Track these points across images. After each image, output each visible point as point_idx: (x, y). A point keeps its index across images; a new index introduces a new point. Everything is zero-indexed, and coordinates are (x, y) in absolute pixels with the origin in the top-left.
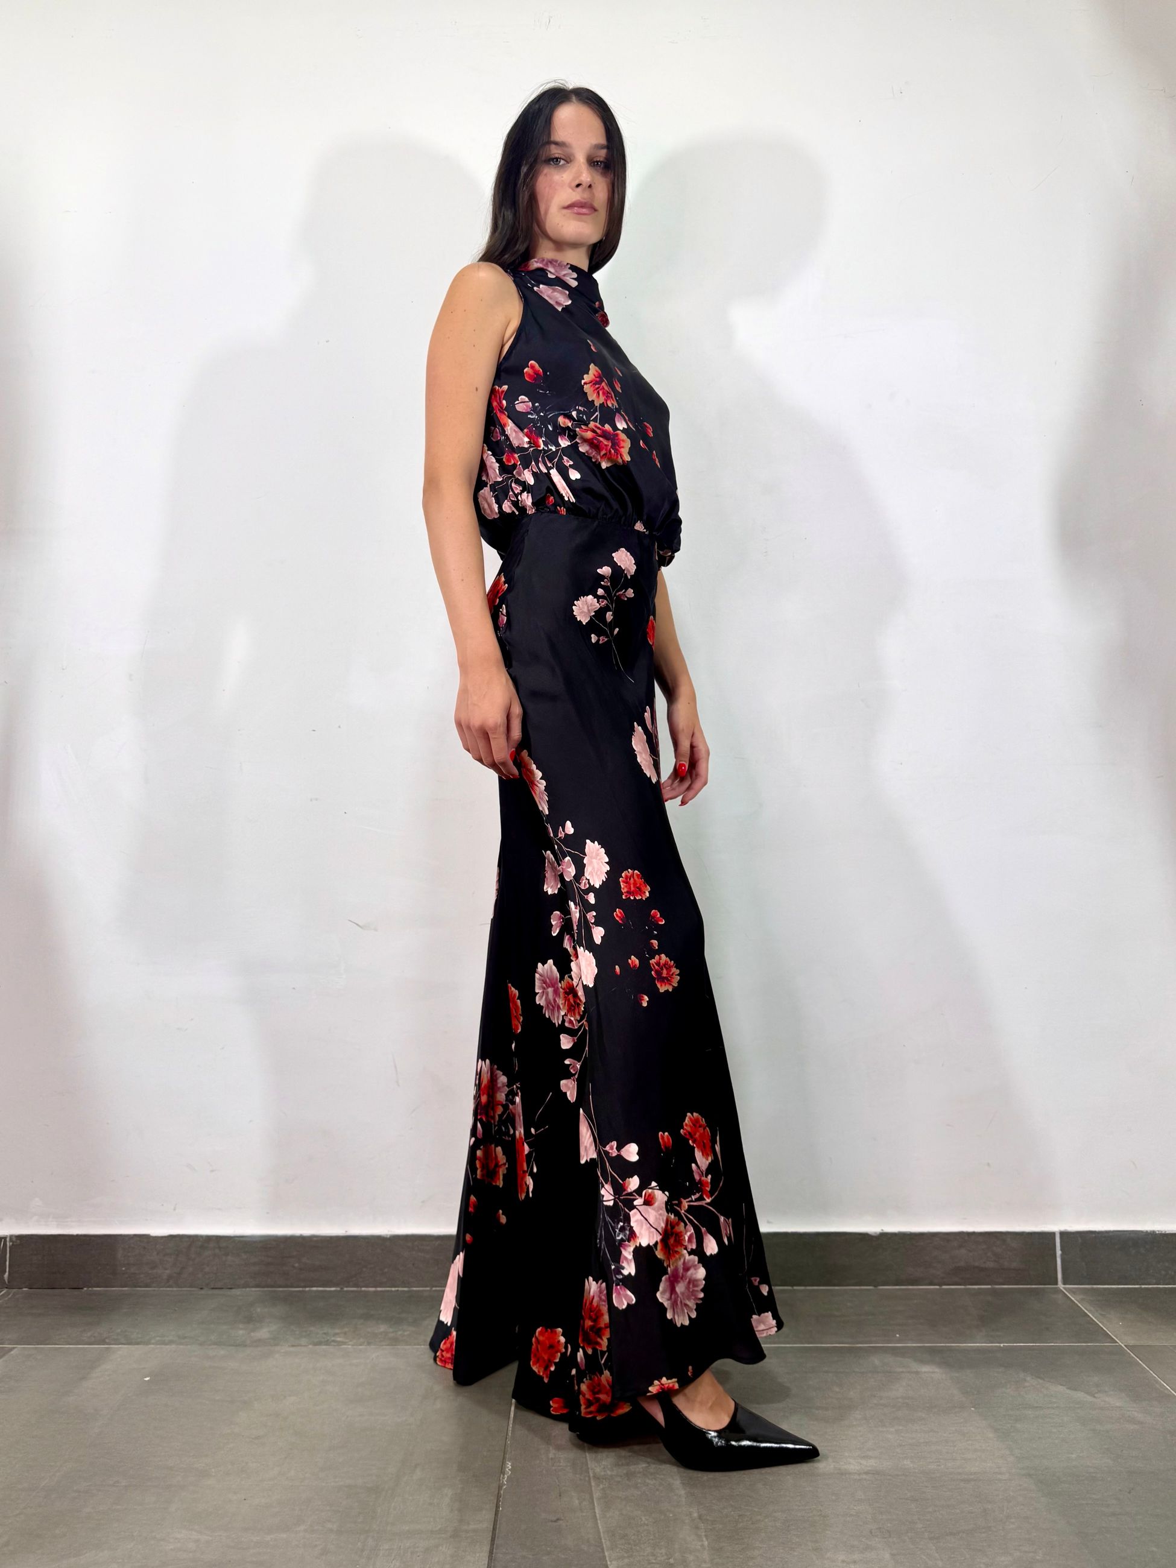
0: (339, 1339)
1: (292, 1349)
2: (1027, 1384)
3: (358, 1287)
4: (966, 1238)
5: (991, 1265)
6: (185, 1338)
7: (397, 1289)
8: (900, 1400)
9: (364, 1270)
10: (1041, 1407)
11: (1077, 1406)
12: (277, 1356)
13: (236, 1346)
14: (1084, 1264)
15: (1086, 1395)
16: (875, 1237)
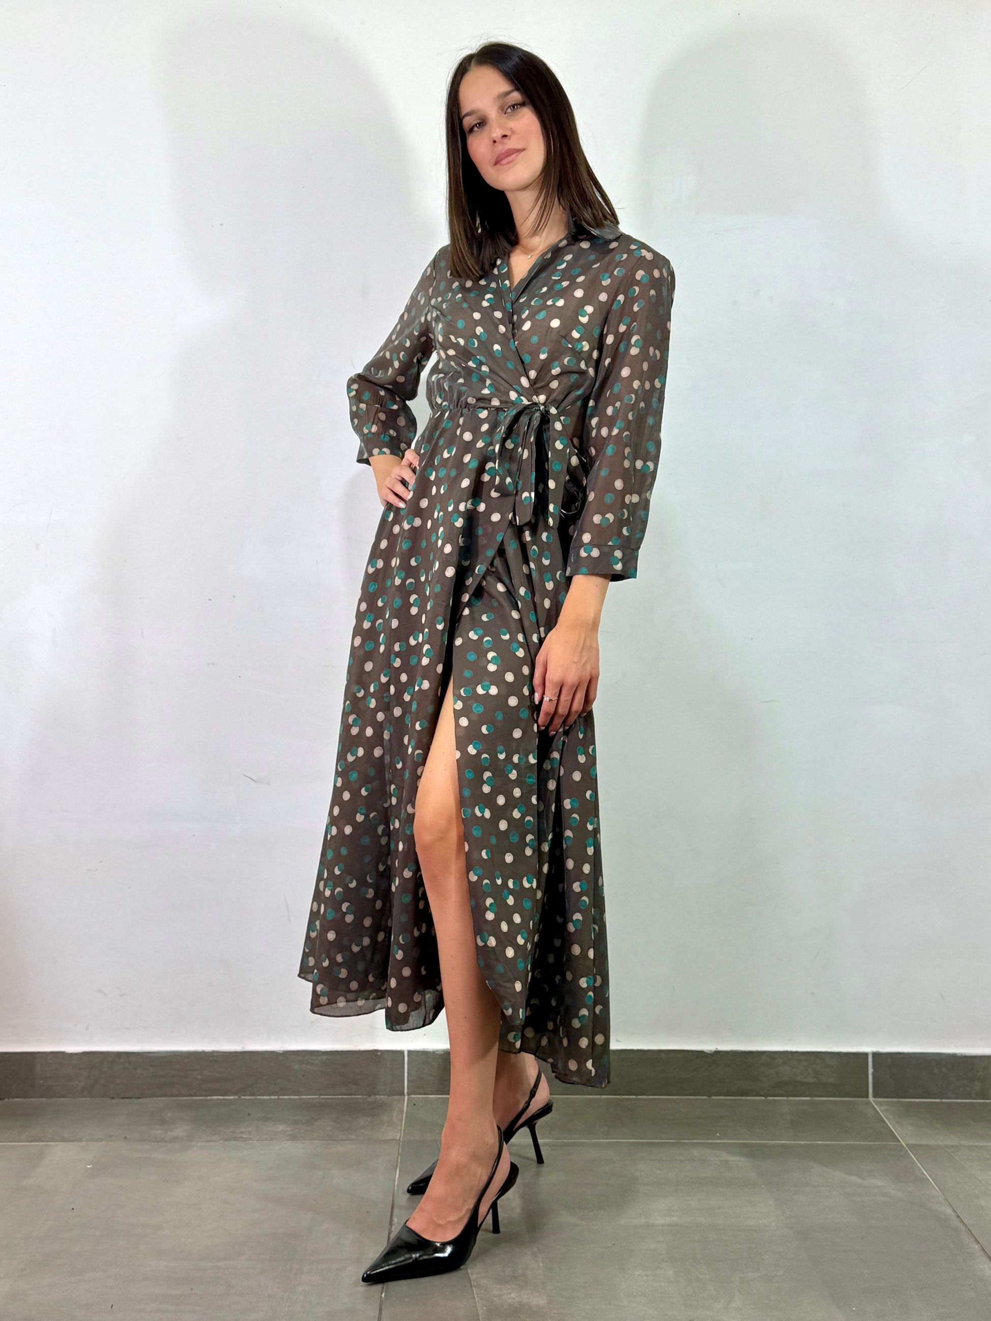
0: (245, 1136)
1: (207, 1144)
2: (813, 1170)
3: (253, 1096)
4: (790, 1056)
5: (811, 1080)
6: (111, 1136)
7: (288, 1097)
8: (707, 1179)
9: (259, 1080)
10: (818, 1185)
11: (847, 1185)
12: (195, 1149)
14: (892, 1080)
15: (858, 1178)
16: (710, 1054)
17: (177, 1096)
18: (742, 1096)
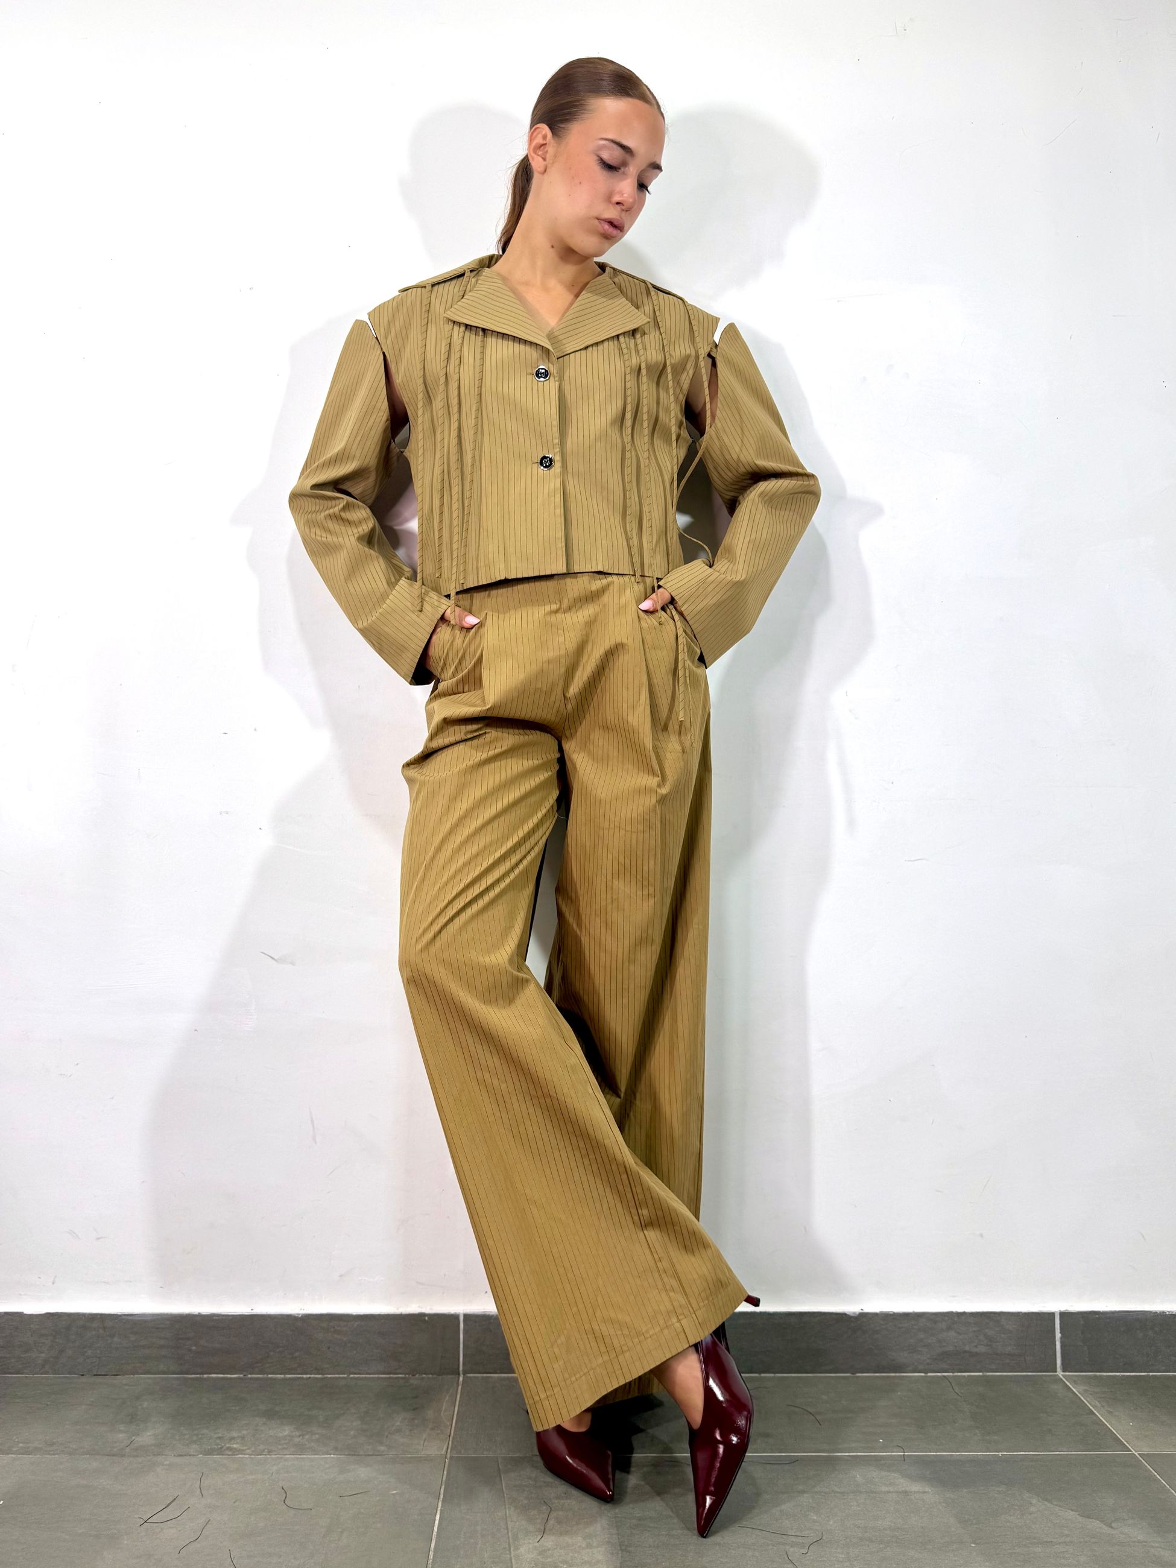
0: (235, 1446)
1: (178, 1460)
2: (1032, 1509)
3: (264, 1374)
4: (956, 1319)
5: (982, 1349)
6: (53, 1444)
7: (308, 1376)
8: (888, 1532)
9: (272, 1353)
10: (1052, 1542)
11: (1094, 1540)
12: (158, 1470)
13: (114, 1455)
14: (1086, 1348)
15: (1101, 1525)
16: (853, 1317)
17: (164, 1373)
18: (896, 1373)
